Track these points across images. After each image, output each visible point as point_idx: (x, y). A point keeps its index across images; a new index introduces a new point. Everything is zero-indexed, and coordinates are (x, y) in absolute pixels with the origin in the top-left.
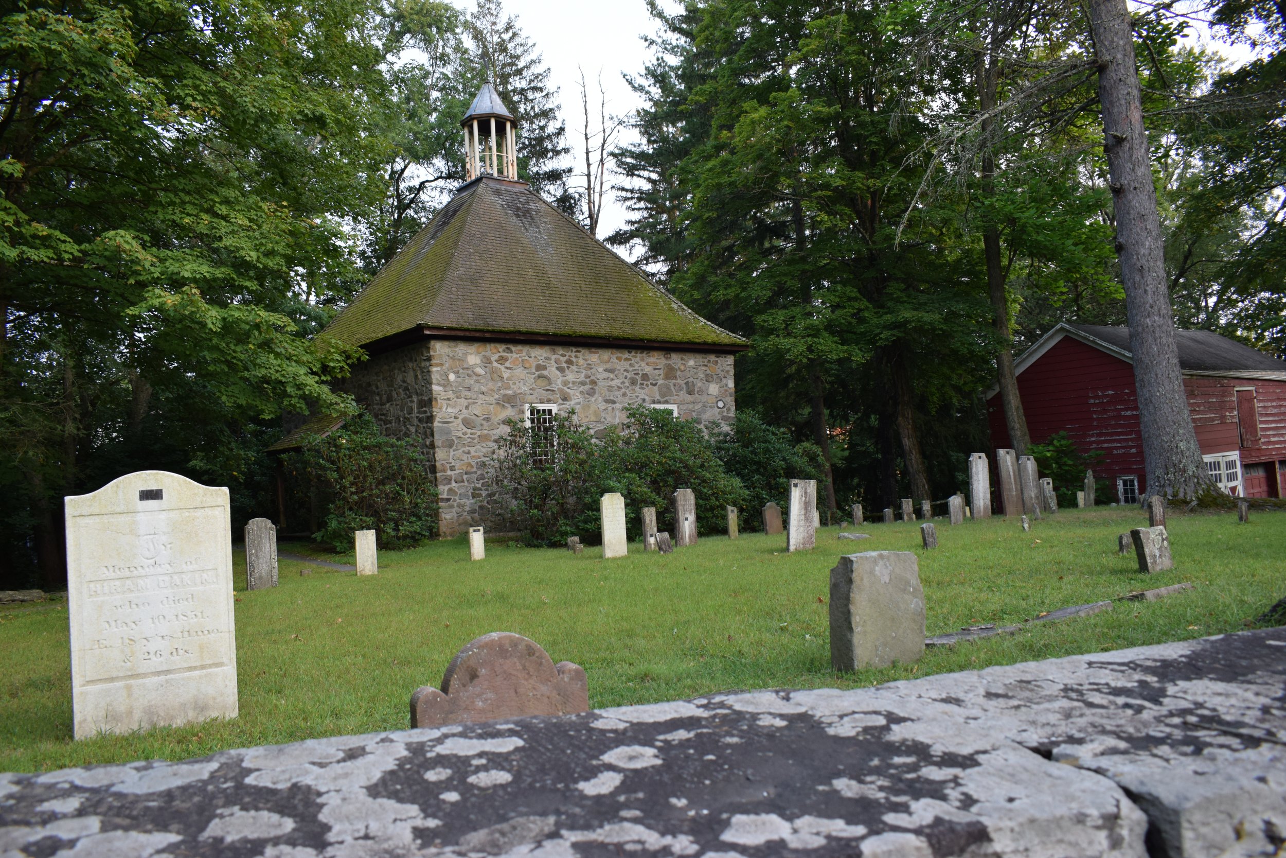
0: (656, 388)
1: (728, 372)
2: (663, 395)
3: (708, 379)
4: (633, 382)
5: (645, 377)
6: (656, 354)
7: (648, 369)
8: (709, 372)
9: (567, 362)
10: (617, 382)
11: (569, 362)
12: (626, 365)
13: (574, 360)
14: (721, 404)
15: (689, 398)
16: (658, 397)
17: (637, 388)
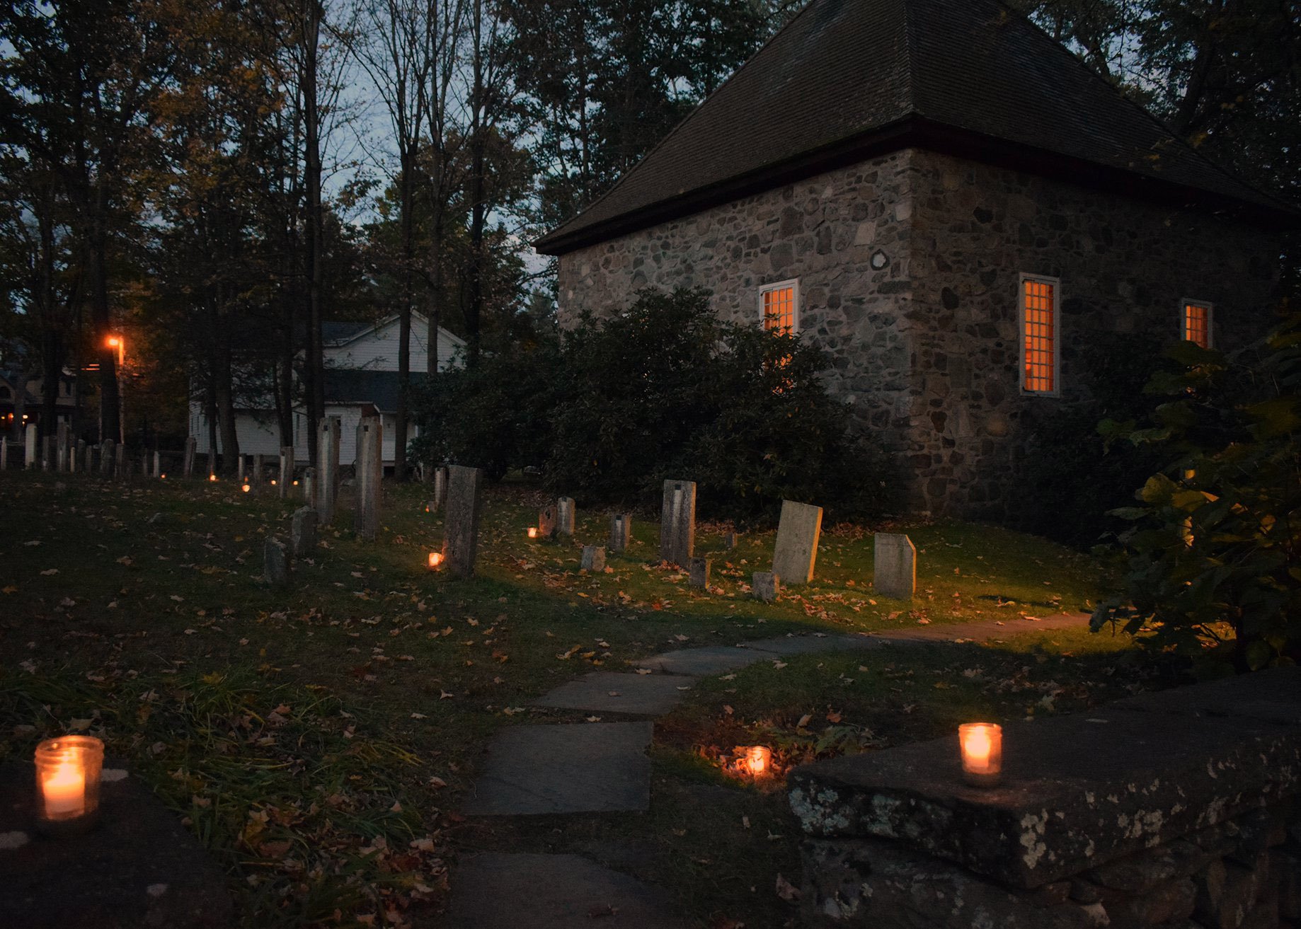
0: (767, 256)
1: (895, 189)
2: (776, 266)
3: (859, 214)
4: (736, 254)
5: (754, 242)
6: (770, 196)
7: (757, 227)
8: (860, 200)
9: (662, 246)
10: (716, 260)
11: (666, 246)
12: (728, 227)
13: (670, 241)
14: (879, 261)
15: (820, 261)
16: (771, 272)
17: (742, 265)
